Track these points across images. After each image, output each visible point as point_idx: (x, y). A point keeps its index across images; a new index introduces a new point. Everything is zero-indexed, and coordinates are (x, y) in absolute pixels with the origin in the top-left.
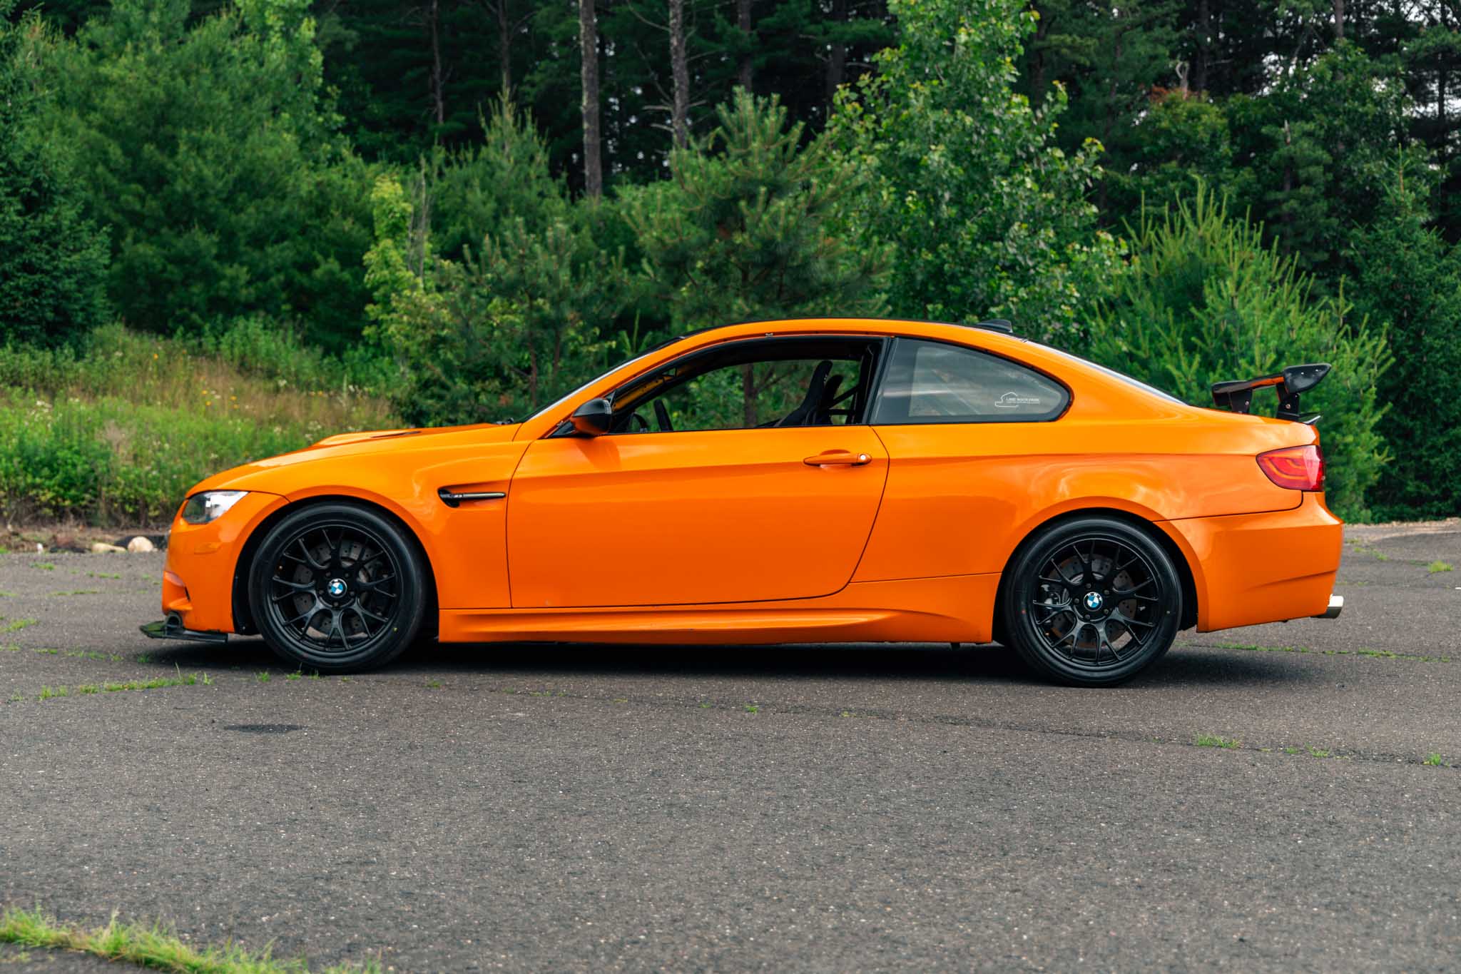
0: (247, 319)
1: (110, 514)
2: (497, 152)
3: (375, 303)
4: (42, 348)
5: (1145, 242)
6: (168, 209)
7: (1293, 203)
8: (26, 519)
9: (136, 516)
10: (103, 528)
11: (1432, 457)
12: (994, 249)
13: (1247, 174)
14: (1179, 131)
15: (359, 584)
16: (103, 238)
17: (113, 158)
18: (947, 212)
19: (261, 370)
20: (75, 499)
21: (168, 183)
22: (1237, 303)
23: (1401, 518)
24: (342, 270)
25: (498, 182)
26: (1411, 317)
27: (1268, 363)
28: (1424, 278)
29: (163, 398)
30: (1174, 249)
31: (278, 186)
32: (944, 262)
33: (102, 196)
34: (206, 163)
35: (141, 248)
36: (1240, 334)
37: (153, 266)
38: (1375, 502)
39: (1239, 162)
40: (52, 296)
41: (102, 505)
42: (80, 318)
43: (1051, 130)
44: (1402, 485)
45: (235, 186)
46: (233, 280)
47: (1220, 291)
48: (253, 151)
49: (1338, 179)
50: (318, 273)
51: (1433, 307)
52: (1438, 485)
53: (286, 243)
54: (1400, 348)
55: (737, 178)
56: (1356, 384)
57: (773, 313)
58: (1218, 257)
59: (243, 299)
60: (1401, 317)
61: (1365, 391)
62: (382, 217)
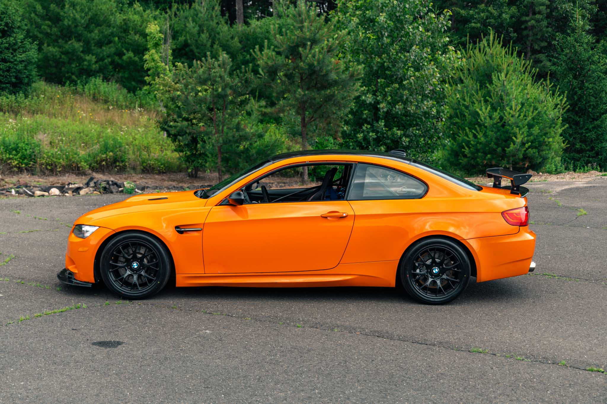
0: (96, 78)
1: (41, 170)
2: (199, 5)
3: (148, 76)
4: (11, 94)
5: (468, 55)
6: (61, 31)
7: (533, 22)
8: (7, 173)
9: (52, 171)
10: (38, 176)
11: (587, 133)
12: (405, 56)
13: (514, 9)
15: (144, 265)
16: (35, 46)
17: (38, 10)
18: (386, 40)
19: (102, 100)
20: (26, 164)
21: (61, 20)
22: (505, 83)
24: (135, 56)
25: (199, 18)
26: (580, 74)
27: (518, 109)
28: (585, 59)
29: (61, 114)
30: (480, 58)
31: (107, 21)
32: (385, 62)
33: (34, 26)
34: (77, 12)
35: (51, 49)
36: (507, 96)
37: (56, 56)
39: (511, 3)
40: (14, 72)
41: (38, 166)
42: (26, 80)
43: (430, 5)
45: (89, 21)
46: (89, 61)
47: (498, 77)
48: (97, 6)
49: (552, 11)
50: (125, 58)
51: (589, 70)
52: (589, 145)
53: (111, 45)
54: (575, 88)
55: (298, 37)
56: (553, 116)
57: (313, 94)
58: (498, 62)
59: (94, 69)
60: (576, 75)
61: (557, 120)
62: (151, 39)
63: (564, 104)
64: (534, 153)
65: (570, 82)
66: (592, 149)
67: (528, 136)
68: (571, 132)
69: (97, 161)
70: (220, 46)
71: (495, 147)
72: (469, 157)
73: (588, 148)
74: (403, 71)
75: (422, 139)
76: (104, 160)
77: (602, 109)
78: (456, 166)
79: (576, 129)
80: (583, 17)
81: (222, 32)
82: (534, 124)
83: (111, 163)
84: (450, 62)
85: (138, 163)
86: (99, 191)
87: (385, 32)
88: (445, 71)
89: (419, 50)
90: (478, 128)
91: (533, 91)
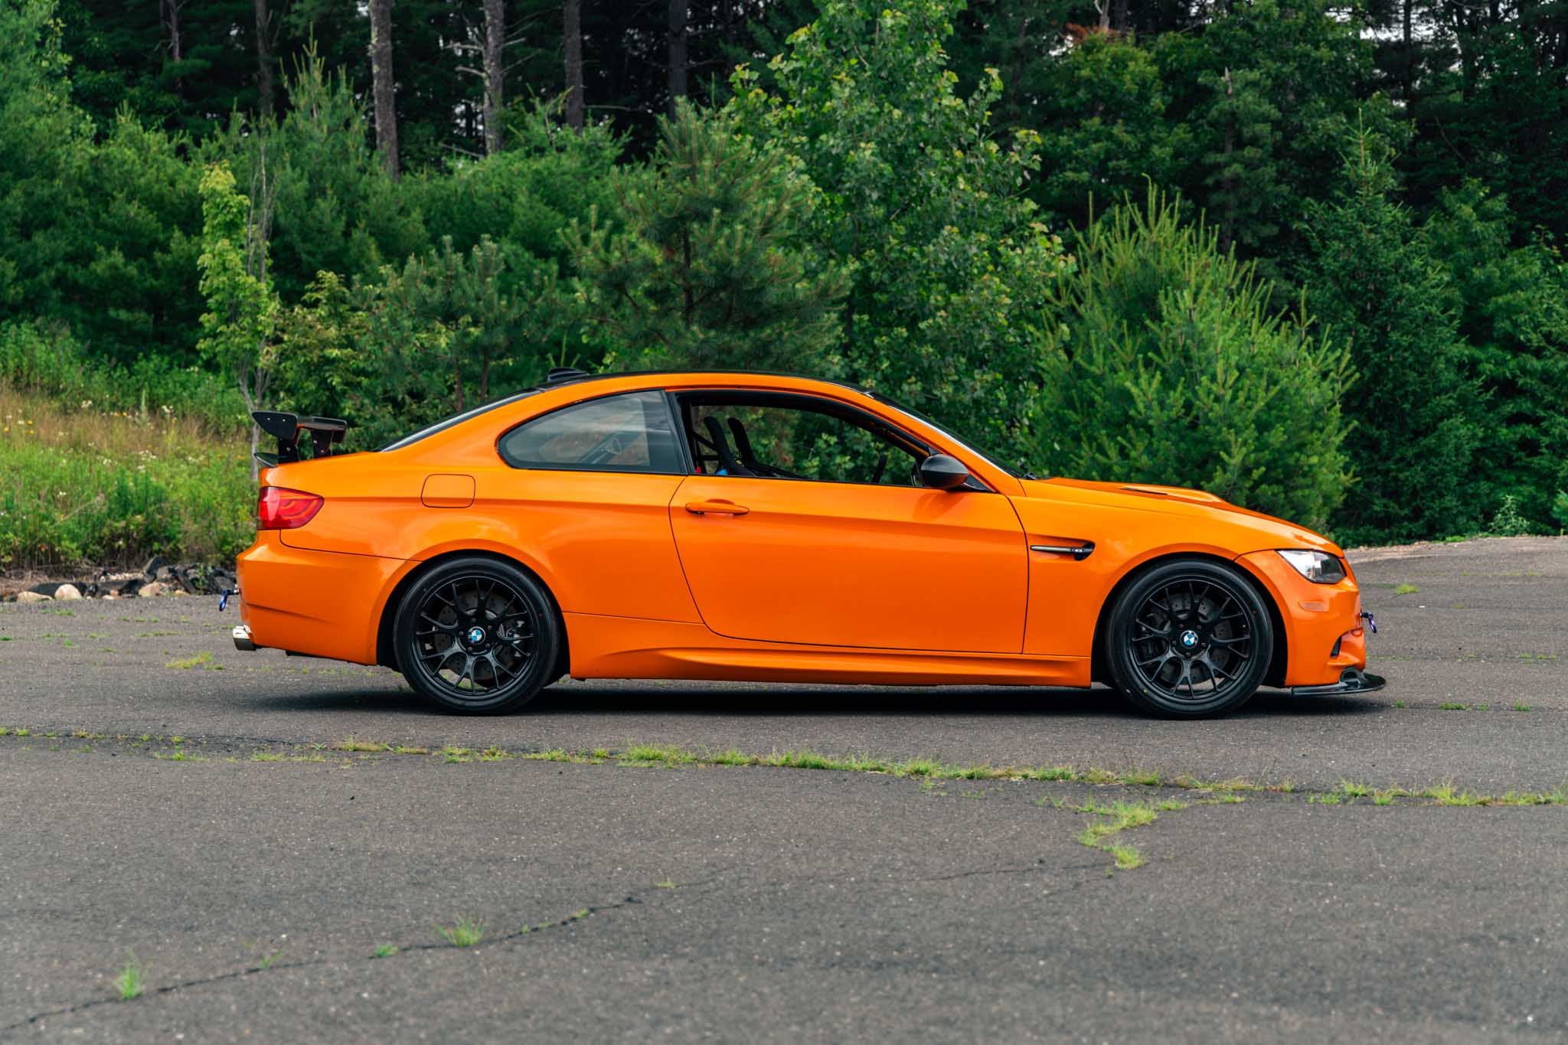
0: (18, 324)
2: (305, 118)
3: (209, 311)
5: (1094, 248)
7: (1237, 168)
11: (1400, 470)
12: (923, 253)
13: (1181, 132)
14: (1101, 81)
18: (874, 211)
19: (42, 386)
22: (1195, 316)
23: (1369, 543)
25: (310, 156)
26: (1375, 309)
27: (1230, 382)
28: (1388, 266)
30: (1125, 255)
31: (48, 163)
32: (871, 270)
36: (1200, 348)
38: (1337, 524)
39: (1173, 114)
43: (985, 119)
44: (1367, 504)
47: (1176, 301)
49: (1288, 138)
50: (99, 267)
51: (1400, 298)
52: (1409, 504)
54: (1363, 345)
55: (685, 196)
56: (1319, 400)
57: (727, 339)
58: (1172, 265)
59: (10, 301)
60: (1364, 310)
61: (1329, 409)
62: (214, 211)
63: (1346, 368)
64: (1274, 495)
65: (1350, 330)
67: (1257, 449)
69: (101, 538)
70: (371, 234)
74: (918, 294)
76: (119, 537)
77: (1438, 405)
80: (1376, 153)
81: (375, 193)
82: (1272, 419)
83: (140, 545)
84: (1035, 267)
85: (211, 544)
86: (187, 590)
87: (872, 190)
88: (1024, 292)
89: (958, 238)
90: (1132, 433)
91: (1265, 340)
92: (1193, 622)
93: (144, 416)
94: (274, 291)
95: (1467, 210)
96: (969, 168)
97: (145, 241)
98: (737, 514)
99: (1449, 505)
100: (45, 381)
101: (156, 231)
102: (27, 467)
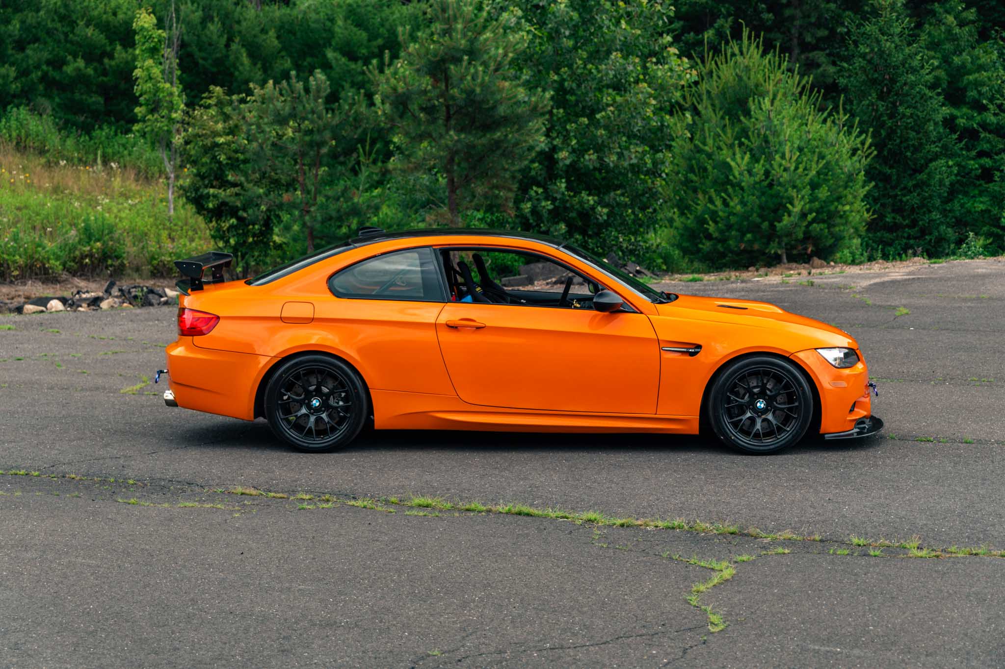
0: (18, 108)
3: (141, 105)
5: (708, 68)
11: (905, 195)
12: (598, 70)
18: (567, 43)
19: (34, 148)
22: (772, 115)
24: (87, 67)
26: (889, 92)
27: (794, 158)
28: (898, 63)
30: (728, 73)
32: (565, 80)
36: (775, 136)
46: (5, 77)
47: (760, 104)
50: (69, 69)
51: (905, 84)
52: (909, 217)
53: (39, 45)
54: (881, 115)
55: (444, 46)
56: (851, 169)
57: (472, 139)
58: (758, 80)
59: (12, 92)
60: (882, 92)
61: (857, 175)
62: (143, 40)
63: (868, 148)
64: (821, 230)
65: (873, 104)
66: (914, 224)
67: (811, 202)
68: (876, 194)
69: (75, 258)
70: (243, 46)
71: (758, 220)
72: (716, 238)
73: (907, 221)
74: (595, 96)
75: (630, 211)
76: (86, 256)
77: (929, 151)
78: (692, 253)
79: (886, 189)
81: (245, 19)
82: (820, 181)
83: (100, 261)
84: (671, 77)
85: (144, 260)
86: (130, 303)
87: (565, 29)
88: (663, 93)
89: (621, 61)
90: (730, 190)
91: (816, 128)
92: (762, 394)
93: (100, 167)
94: (182, 92)
95: (950, 19)
96: (629, 14)
97: (98, 52)
98: (478, 328)
99: (934, 218)
100: (36, 144)
101: (105, 45)
102: (26, 207)
